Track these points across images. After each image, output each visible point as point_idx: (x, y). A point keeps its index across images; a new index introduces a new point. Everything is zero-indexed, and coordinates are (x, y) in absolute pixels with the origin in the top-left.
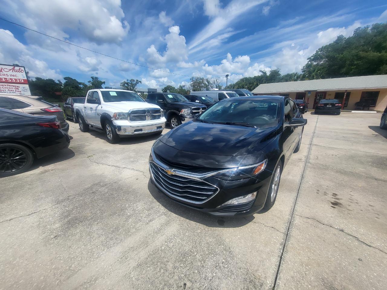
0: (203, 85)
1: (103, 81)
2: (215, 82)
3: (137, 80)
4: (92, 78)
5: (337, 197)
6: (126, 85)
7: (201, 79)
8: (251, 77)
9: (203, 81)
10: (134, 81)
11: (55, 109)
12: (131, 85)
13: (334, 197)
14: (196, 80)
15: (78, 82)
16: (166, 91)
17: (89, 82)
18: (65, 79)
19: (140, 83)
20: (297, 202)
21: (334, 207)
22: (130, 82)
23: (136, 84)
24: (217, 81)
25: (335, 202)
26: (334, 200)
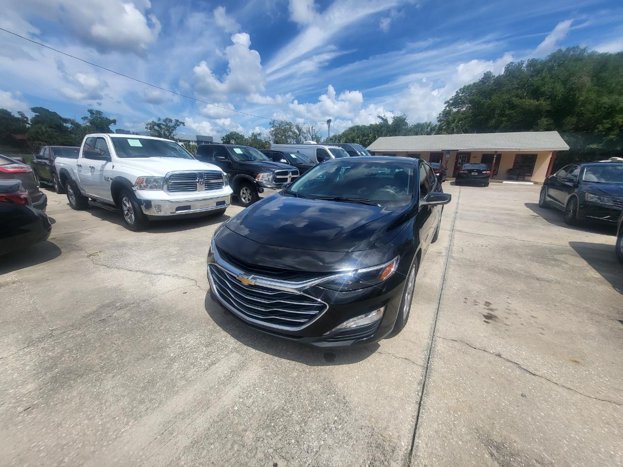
0: (290, 133)
1: (111, 118)
2: (311, 130)
3: (177, 121)
4: (91, 111)
5: (491, 307)
6: (156, 128)
7: (287, 124)
8: (365, 126)
9: (290, 128)
10: (171, 121)
11: (16, 168)
12: (166, 128)
13: (487, 307)
14: (280, 125)
15: (61, 118)
16: (229, 141)
17: (85, 118)
18: (34, 110)
19: (182, 125)
20: (439, 318)
21: (488, 322)
22: (164, 123)
23: (174, 127)
24: (314, 128)
25: (489, 314)
26: (487, 311)
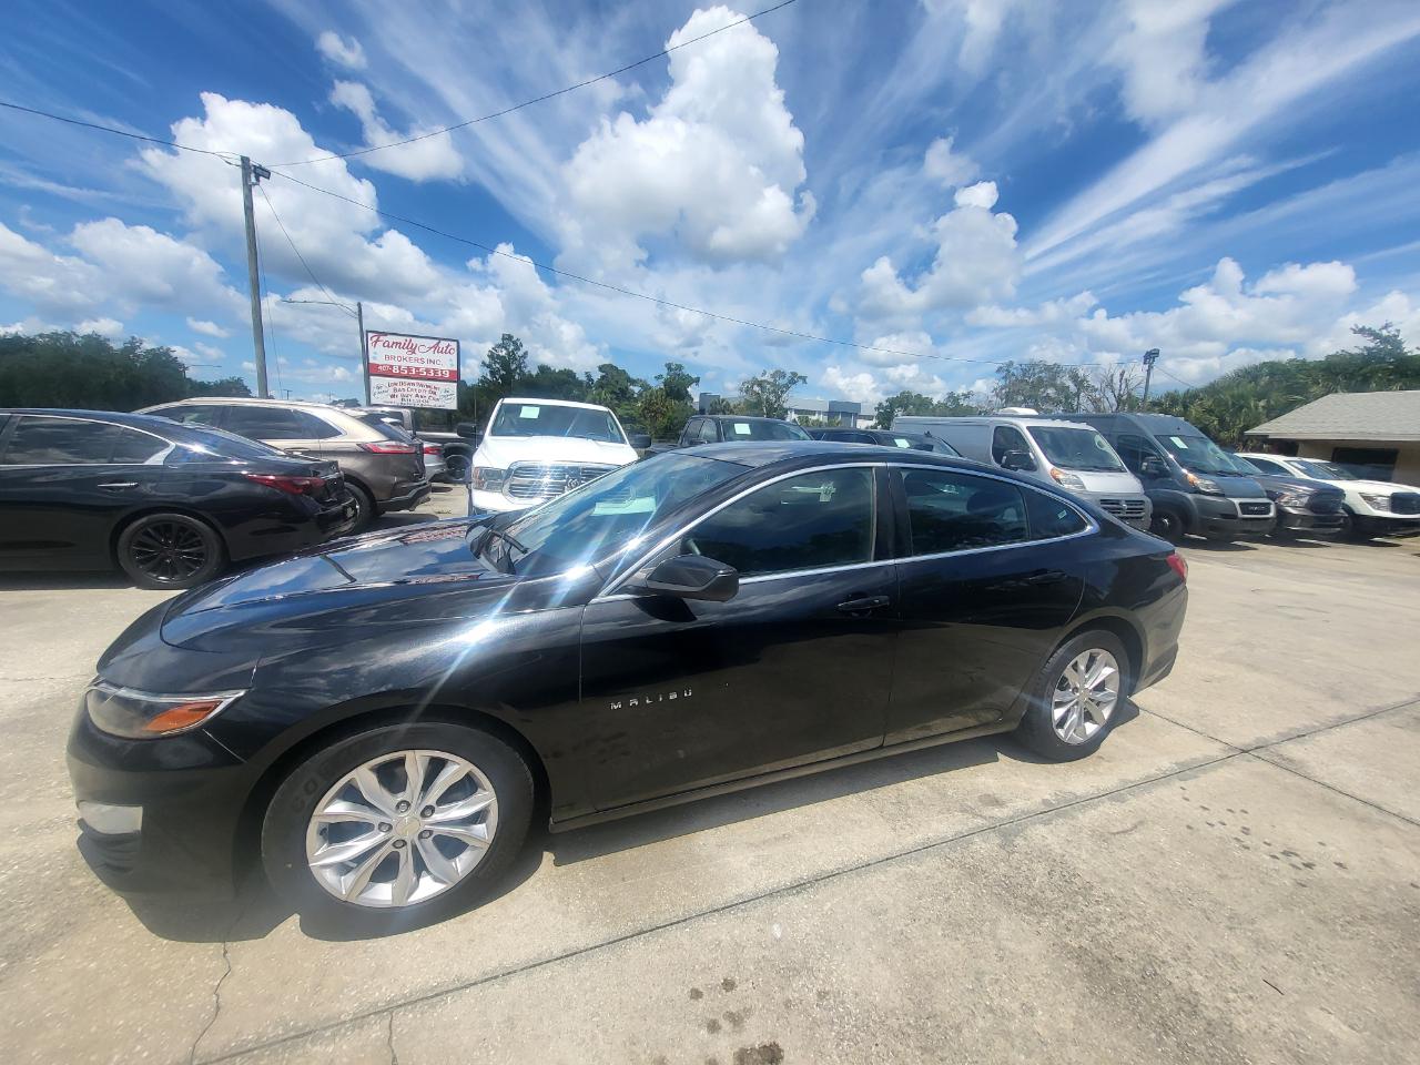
3: (794, 374)
4: (669, 366)
6: (756, 388)
7: (1048, 368)
14: (1025, 372)
17: (658, 378)
19: (801, 382)
22: (772, 380)
23: (787, 387)
24: (1126, 376)
